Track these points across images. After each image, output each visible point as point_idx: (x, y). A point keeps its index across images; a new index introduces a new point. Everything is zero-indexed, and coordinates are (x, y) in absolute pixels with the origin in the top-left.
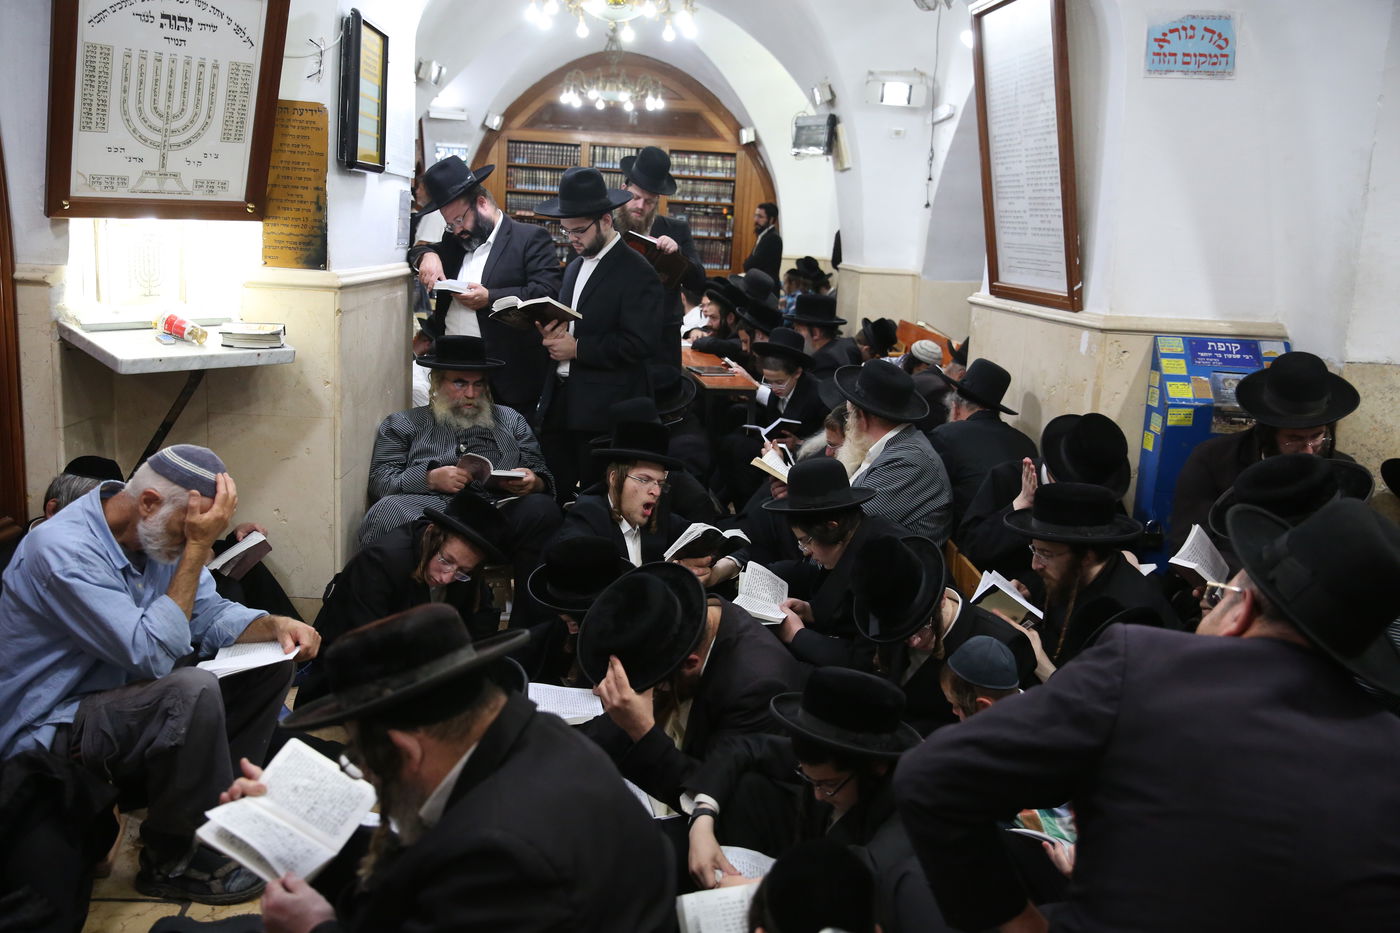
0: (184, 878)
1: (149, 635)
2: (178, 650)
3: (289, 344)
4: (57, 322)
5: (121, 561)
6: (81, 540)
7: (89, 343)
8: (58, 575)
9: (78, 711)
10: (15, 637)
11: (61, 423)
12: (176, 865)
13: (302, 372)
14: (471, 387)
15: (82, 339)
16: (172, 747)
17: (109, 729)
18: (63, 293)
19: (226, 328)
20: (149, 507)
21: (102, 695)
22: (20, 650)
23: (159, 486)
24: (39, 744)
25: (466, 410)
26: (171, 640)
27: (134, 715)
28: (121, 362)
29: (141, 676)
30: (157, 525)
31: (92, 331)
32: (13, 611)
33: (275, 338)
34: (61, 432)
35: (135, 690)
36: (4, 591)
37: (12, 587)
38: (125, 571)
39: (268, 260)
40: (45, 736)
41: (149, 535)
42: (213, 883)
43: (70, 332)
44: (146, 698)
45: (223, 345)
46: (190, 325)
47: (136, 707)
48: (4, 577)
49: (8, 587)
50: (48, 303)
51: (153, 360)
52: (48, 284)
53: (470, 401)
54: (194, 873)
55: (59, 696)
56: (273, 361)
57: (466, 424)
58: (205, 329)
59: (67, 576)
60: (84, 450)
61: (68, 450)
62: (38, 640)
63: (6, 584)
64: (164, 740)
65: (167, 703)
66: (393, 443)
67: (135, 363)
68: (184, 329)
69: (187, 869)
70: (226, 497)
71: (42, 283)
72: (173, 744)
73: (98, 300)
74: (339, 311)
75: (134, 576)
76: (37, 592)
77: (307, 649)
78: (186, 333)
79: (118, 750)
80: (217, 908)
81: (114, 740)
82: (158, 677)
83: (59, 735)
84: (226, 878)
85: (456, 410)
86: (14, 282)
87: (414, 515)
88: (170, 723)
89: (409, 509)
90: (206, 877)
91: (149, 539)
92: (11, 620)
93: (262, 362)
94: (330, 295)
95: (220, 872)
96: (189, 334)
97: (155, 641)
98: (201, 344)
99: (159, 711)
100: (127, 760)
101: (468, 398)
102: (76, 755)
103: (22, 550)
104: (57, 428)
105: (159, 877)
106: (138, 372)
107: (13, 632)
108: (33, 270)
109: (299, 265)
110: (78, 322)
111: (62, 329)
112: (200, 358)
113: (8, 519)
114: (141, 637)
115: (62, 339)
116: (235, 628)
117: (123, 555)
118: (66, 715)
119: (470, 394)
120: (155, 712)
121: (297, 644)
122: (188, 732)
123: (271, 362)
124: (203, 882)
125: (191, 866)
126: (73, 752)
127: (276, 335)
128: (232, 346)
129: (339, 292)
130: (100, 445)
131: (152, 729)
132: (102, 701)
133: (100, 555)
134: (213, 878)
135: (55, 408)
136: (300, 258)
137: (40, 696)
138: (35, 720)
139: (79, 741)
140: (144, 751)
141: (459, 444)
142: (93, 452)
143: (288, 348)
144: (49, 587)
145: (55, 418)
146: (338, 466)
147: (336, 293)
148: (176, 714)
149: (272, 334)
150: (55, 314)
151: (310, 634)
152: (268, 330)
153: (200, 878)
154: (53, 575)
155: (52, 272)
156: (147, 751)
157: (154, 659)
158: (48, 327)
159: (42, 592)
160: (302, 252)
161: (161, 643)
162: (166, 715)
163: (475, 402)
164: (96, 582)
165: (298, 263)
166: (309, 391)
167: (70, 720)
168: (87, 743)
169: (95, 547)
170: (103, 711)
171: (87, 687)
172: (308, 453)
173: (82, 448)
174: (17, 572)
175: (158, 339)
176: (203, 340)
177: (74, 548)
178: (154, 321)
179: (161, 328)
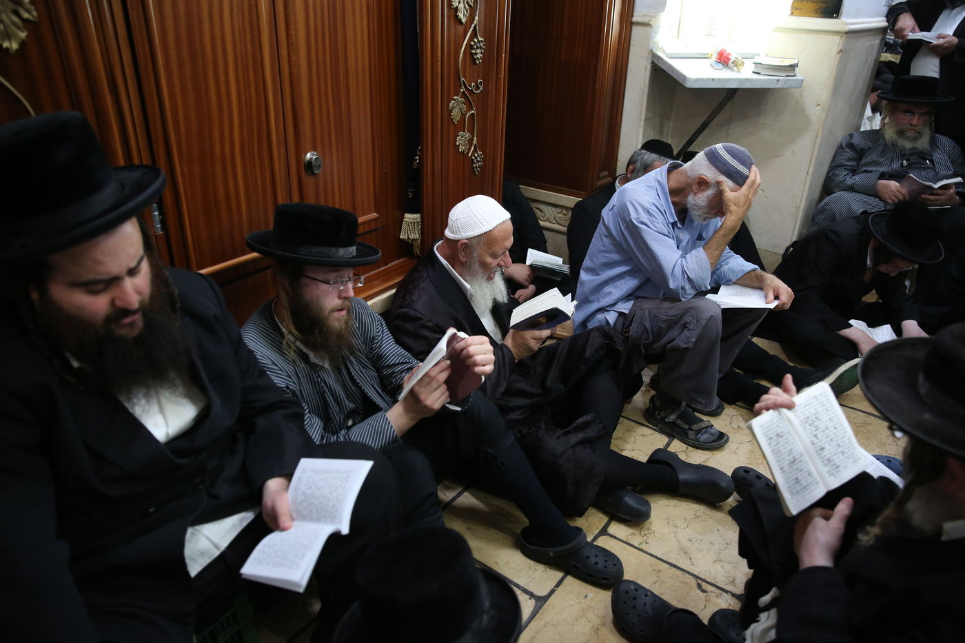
0: (673, 423)
1: (684, 272)
2: (699, 287)
3: (800, 74)
4: (652, 51)
5: (673, 218)
6: (652, 201)
7: (670, 66)
8: (633, 221)
9: (632, 307)
10: (603, 251)
11: (643, 118)
12: (670, 414)
13: (801, 96)
14: (917, 117)
15: (666, 63)
16: (684, 348)
17: (648, 325)
18: (658, 32)
19: (757, 60)
20: (699, 187)
21: (647, 301)
22: (605, 260)
23: (710, 173)
24: (607, 321)
25: (908, 134)
26: (697, 279)
27: (665, 321)
28: (689, 79)
29: (672, 297)
30: (702, 201)
31: (672, 58)
32: (604, 235)
33: (791, 68)
34: (642, 123)
35: (667, 304)
36: (601, 222)
37: (606, 222)
38: (674, 224)
39: (795, 11)
40: (611, 317)
41: (695, 206)
42: (690, 432)
43: (659, 58)
44: (672, 312)
45: (753, 72)
46: (734, 57)
47: (667, 316)
48: (602, 214)
49: (603, 221)
50: (648, 38)
51: (709, 79)
52: (651, 25)
53: (912, 128)
54: (679, 422)
55: (622, 296)
56: (786, 86)
57: (908, 145)
58: (743, 60)
59: (638, 222)
60: (653, 136)
61: (644, 134)
62: (616, 257)
63: (603, 219)
64: (680, 342)
65: (687, 319)
66: (849, 153)
67: (697, 80)
68: (729, 59)
69: (676, 418)
70: (754, 182)
71: (647, 25)
72: (685, 346)
73: (678, 37)
74: (841, 51)
75: (679, 228)
76: (621, 229)
77: (784, 304)
78: (730, 62)
79: (651, 339)
80: (690, 448)
81: (650, 333)
82: (683, 299)
83: (619, 319)
84: (698, 432)
85: (901, 133)
86: (632, 23)
87: (858, 209)
88: (686, 333)
89: (856, 204)
90: (687, 427)
91: (695, 208)
92: (602, 241)
93: (779, 86)
94: (837, 38)
95: (695, 427)
96: (733, 63)
97: (686, 276)
98: (739, 71)
99: (680, 323)
100: (655, 346)
101: (912, 125)
102: (626, 335)
103: (615, 199)
104: (640, 120)
105: (659, 416)
106: (697, 87)
107: (603, 248)
108: (644, 16)
109: (817, 15)
110: (664, 52)
111: (654, 56)
112: (739, 80)
113: (606, 173)
114: (678, 271)
115: (653, 62)
116: (735, 274)
117: (674, 214)
118: (625, 307)
119: (915, 122)
120: (677, 322)
121: (777, 297)
122: (696, 341)
123: (785, 87)
124: (684, 429)
125: (679, 417)
126: (625, 332)
127: (793, 67)
128: (759, 73)
129: (844, 36)
130: (661, 133)
131: (674, 333)
132: (647, 305)
133: (660, 211)
134: (690, 429)
135: (642, 108)
136: (819, 9)
137: (611, 293)
138: (607, 306)
139: (630, 326)
140: (666, 345)
141: (903, 160)
142: (657, 138)
143: (799, 77)
144: (627, 227)
145: (641, 113)
146: (812, 166)
147: (842, 37)
148: (690, 327)
149: (791, 66)
150: (652, 45)
151: (787, 293)
152: (787, 63)
153: (683, 426)
154: (631, 219)
155: (654, 17)
156: (668, 346)
157: (683, 288)
158: (646, 54)
159: (623, 229)
160: (823, 4)
161: (689, 279)
162: (685, 326)
163: (917, 129)
164: (655, 229)
165: (817, 13)
166: (803, 110)
167: (627, 312)
168: (634, 330)
169: (659, 206)
170: (647, 313)
171: (639, 293)
172: (793, 154)
173: (652, 134)
174: (610, 213)
175: (711, 65)
176: (741, 67)
177: (646, 205)
178: (710, 53)
179: (715, 57)
